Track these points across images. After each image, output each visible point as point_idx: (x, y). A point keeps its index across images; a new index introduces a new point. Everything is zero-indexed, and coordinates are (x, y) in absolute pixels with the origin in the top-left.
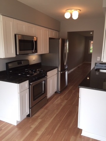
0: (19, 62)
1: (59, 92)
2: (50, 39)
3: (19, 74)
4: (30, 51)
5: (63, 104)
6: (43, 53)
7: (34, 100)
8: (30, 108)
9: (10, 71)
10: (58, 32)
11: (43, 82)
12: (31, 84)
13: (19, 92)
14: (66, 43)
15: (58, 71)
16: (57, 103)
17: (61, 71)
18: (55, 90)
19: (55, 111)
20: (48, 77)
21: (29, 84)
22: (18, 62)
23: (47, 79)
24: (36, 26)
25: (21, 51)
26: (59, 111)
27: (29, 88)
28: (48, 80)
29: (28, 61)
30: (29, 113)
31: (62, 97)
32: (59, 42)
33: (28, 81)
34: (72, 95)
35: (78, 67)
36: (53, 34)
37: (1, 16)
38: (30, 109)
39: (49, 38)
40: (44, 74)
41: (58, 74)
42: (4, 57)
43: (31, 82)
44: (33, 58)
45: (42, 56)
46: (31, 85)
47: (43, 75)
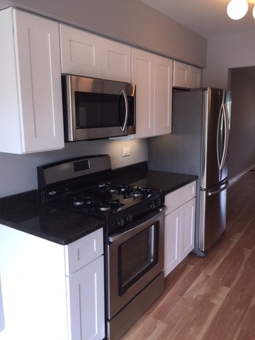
0: (80, 163)
1: (202, 254)
2: (175, 90)
3: (78, 203)
4: (114, 130)
5: (218, 302)
6: (154, 135)
7: (122, 291)
8: (106, 320)
9: (51, 193)
10: (200, 70)
11: (153, 226)
12: (111, 240)
13: (68, 274)
14: (225, 103)
15: (199, 189)
16: (195, 295)
17: (207, 190)
18: (190, 246)
19: (192, 329)
20: (167, 212)
21: (106, 242)
22: (75, 165)
23: (164, 217)
24: (134, 49)
25: (81, 128)
26: (205, 329)
27: (105, 255)
28: (168, 219)
29: (106, 157)
30: (103, 336)
31: (211, 273)
32: (203, 98)
33: (101, 231)
34: (243, 268)
35: (252, 170)
36: (184, 76)
37: (14, 10)
38: (109, 324)
39: (174, 88)
40: (156, 201)
41: (197, 197)
42: (24, 151)
43: (111, 234)
44: (124, 150)
45: (149, 142)
46: (110, 243)
47: (152, 207)
